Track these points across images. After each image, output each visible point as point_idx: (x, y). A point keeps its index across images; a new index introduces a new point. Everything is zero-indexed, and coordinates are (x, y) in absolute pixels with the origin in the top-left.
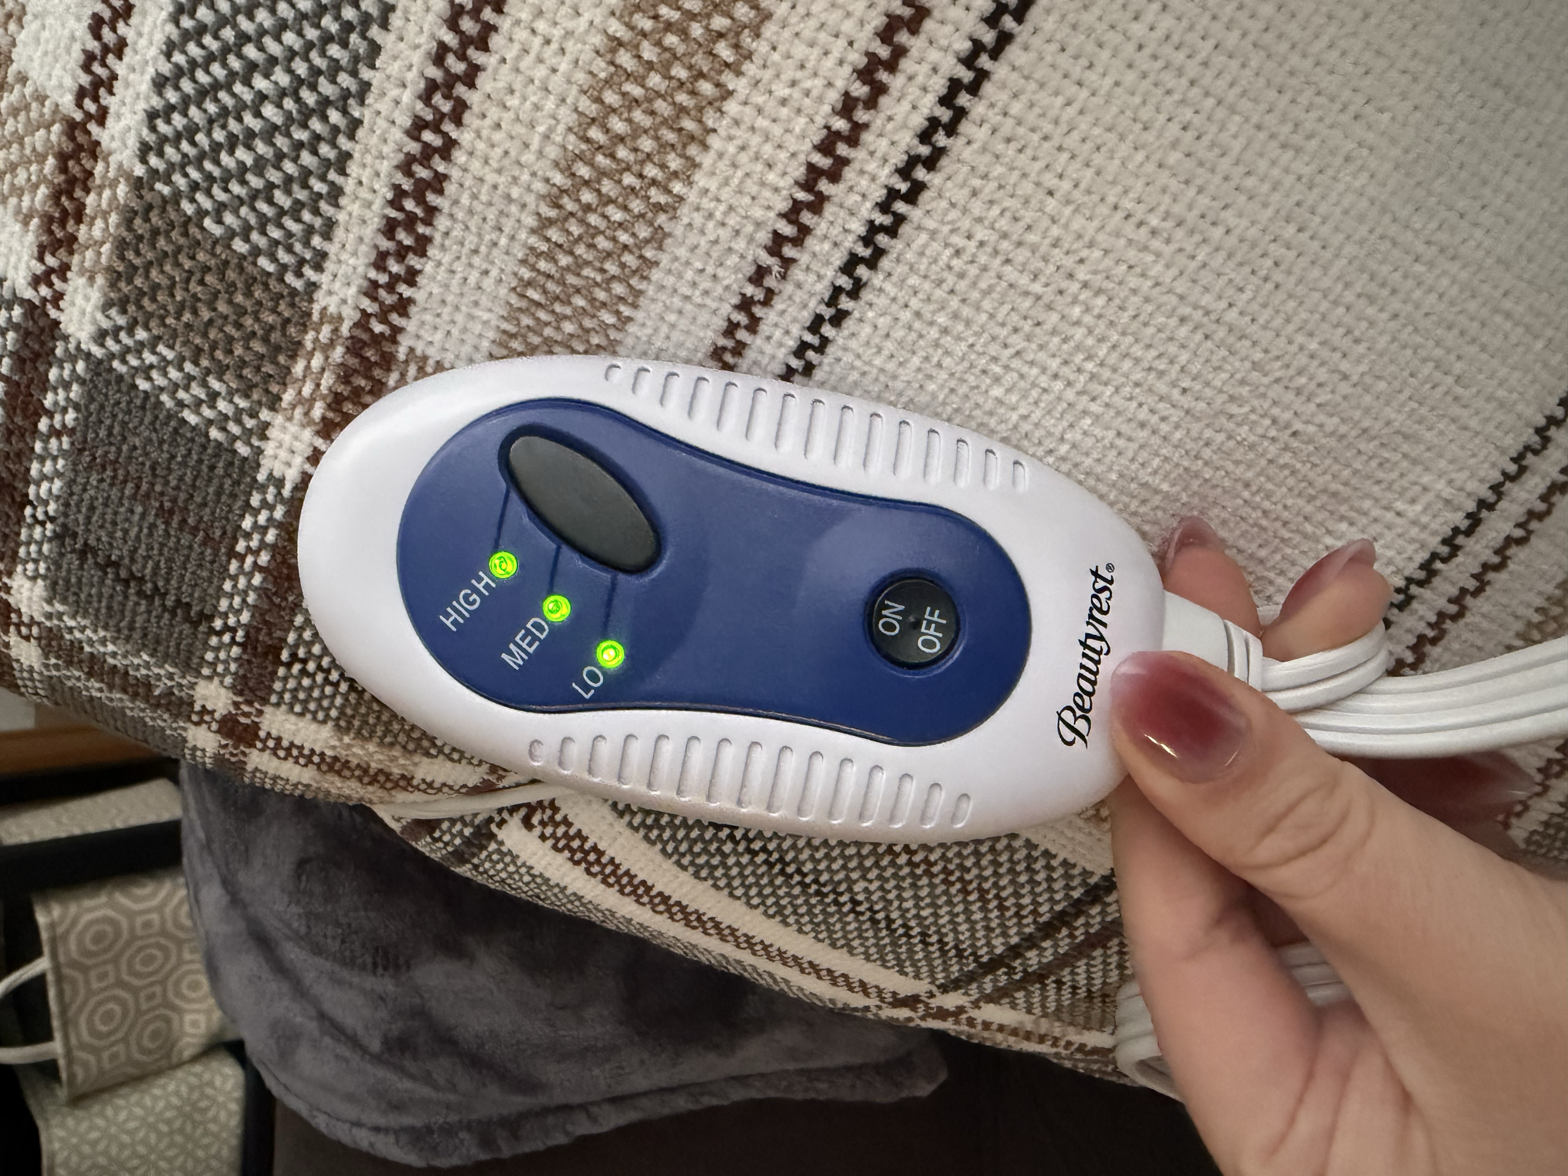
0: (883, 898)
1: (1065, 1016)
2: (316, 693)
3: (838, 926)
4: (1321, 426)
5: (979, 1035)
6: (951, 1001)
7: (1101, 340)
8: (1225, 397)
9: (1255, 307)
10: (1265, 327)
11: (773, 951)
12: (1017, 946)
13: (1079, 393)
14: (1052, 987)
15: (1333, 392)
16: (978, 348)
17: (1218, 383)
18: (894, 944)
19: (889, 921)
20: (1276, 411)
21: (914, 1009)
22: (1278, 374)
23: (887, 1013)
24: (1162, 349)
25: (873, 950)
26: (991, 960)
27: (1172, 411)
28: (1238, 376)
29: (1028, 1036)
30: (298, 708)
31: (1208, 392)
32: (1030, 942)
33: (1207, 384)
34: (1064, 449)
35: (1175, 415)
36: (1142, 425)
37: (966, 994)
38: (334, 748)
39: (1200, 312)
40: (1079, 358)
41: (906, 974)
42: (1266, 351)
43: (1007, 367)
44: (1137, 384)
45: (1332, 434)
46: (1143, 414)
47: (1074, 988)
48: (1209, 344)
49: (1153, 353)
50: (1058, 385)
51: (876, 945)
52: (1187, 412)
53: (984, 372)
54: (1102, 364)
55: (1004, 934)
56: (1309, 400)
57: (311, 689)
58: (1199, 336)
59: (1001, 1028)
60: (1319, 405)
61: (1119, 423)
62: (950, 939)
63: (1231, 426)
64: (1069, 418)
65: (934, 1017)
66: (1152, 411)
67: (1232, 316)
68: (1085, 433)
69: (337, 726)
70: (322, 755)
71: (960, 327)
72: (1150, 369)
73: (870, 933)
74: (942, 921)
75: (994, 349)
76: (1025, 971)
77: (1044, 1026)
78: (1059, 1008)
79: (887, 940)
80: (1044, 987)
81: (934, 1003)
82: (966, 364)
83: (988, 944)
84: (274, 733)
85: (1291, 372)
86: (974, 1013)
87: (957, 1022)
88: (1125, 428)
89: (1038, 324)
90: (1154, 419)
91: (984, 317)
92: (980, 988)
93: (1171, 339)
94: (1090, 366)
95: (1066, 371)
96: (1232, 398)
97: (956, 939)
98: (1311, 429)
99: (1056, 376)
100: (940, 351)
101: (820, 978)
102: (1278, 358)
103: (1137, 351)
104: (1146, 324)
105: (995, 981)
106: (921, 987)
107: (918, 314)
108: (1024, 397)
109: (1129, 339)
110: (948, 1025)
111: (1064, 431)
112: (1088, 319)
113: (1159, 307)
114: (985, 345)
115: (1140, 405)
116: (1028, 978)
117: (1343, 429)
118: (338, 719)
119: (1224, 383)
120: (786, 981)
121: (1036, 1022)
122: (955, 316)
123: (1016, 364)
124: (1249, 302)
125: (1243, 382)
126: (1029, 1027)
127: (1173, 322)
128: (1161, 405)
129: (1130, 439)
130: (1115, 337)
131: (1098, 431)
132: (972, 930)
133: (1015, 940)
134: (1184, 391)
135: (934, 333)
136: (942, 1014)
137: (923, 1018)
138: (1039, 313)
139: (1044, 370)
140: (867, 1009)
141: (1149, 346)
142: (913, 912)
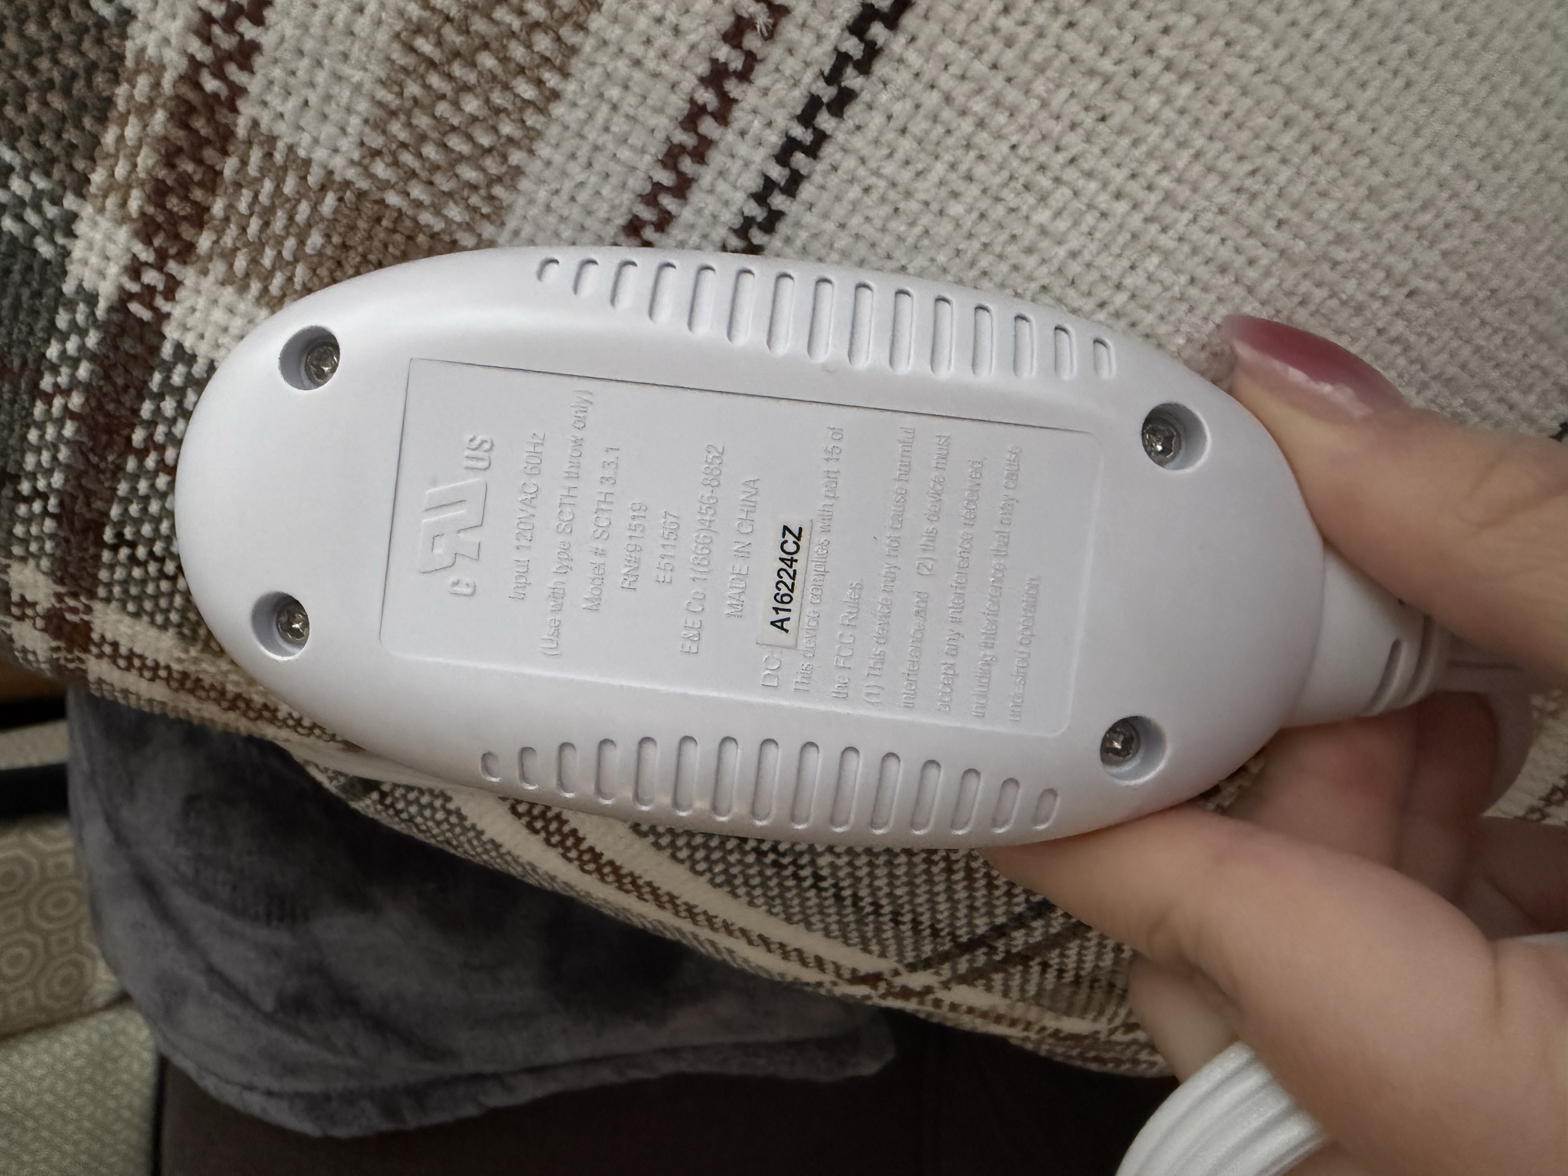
0: (851, 875)
1: (1046, 1001)
2: (150, 589)
3: (796, 901)
4: (1442, 282)
5: (944, 1015)
6: (918, 980)
7: (1182, 145)
8: (1330, 236)
9: (1377, 110)
10: (1388, 140)
11: (718, 922)
12: (1003, 926)
13: (1148, 220)
14: (1035, 969)
15: (1462, 237)
16: (1022, 150)
17: (1323, 215)
18: (861, 922)
19: (856, 898)
20: (1391, 259)
21: (875, 987)
22: (1397, 207)
23: (844, 989)
24: (1258, 162)
25: (834, 927)
26: (970, 940)
27: (1262, 251)
28: (1350, 206)
29: (999, 1019)
30: (131, 607)
31: (1310, 228)
32: (1020, 922)
33: (1310, 215)
34: (1120, 299)
35: (1266, 257)
36: (1223, 270)
37: (937, 973)
38: (180, 661)
39: (1309, 114)
40: (1151, 169)
41: (870, 952)
42: (1387, 175)
43: (1057, 180)
44: (1222, 211)
45: (1455, 295)
46: (1225, 253)
47: (1061, 972)
48: (1317, 160)
49: (1247, 167)
50: (1122, 207)
51: (839, 922)
52: (1282, 253)
53: (1027, 187)
54: (1179, 180)
55: (990, 914)
56: (1432, 245)
57: (143, 582)
58: (1304, 148)
59: (971, 1010)
60: (1445, 254)
61: (1194, 265)
62: (926, 919)
63: (1333, 276)
64: (1132, 254)
65: (896, 996)
66: (1238, 250)
67: (1348, 121)
68: (1150, 278)
69: (181, 636)
70: (168, 668)
71: (1001, 118)
72: (1239, 190)
73: (832, 910)
74: (919, 900)
75: (1044, 152)
76: (1008, 952)
77: (1019, 1010)
78: (1039, 994)
79: (851, 918)
80: (1027, 968)
81: (898, 981)
82: (1005, 174)
83: (970, 924)
84: (109, 636)
85: (1416, 204)
86: (941, 994)
87: (921, 1003)
88: (1203, 273)
89: (1103, 119)
90: (1240, 261)
91: (1035, 104)
92: (954, 969)
93: (1270, 149)
94: (1165, 181)
95: (1135, 188)
96: (1340, 239)
97: (933, 917)
98: (1432, 286)
99: (1118, 196)
100: (972, 154)
101: (770, 950)
102: (1399, 185)
103: (1226, 163)
104: (1240, 126)
105: (971, 961)
106: (884, 965)
107: (948, 99)
108: (1076, 224)
109: (1218, 146)
110: (911, 1006)
111: (1123, 275)
112: (1168, 114)
113: (1258, 102)
114: (1031, 147)
115: (1223, 240)
116: (1010, 959)
117: (1469, 289)
118: (179, 625)
119: (1331, 215)
120: (730, 952)
121: (1011, 1007)
122: (997, 103)
123: (1071, 174)
124: (1373, 102)
125: (1354, 216)
126: (1002, 1010)
127: (1276, 124)
128: (1251, 242)
129: (1206, 289)
130: (1199, 142)
131: (1166, 275)
132: (954, 909)
133: (1000, 920)
134: (1280, 224)
135: (967, 126)
136: (906, 993)
137: (883, 996)
138: (1106, 103)
139: (1105, 185)
140: (820, 984)
141: (1241, 158)
142: (886, 890)
